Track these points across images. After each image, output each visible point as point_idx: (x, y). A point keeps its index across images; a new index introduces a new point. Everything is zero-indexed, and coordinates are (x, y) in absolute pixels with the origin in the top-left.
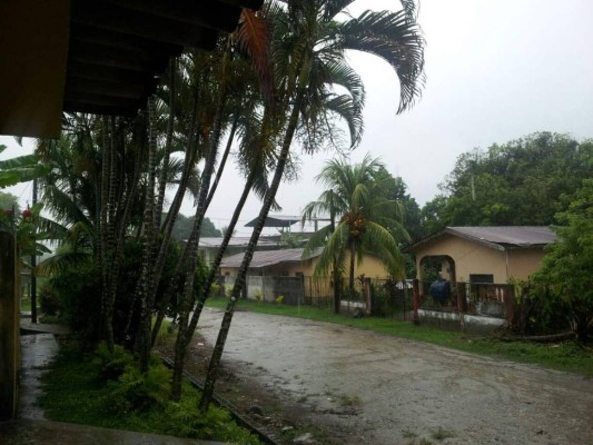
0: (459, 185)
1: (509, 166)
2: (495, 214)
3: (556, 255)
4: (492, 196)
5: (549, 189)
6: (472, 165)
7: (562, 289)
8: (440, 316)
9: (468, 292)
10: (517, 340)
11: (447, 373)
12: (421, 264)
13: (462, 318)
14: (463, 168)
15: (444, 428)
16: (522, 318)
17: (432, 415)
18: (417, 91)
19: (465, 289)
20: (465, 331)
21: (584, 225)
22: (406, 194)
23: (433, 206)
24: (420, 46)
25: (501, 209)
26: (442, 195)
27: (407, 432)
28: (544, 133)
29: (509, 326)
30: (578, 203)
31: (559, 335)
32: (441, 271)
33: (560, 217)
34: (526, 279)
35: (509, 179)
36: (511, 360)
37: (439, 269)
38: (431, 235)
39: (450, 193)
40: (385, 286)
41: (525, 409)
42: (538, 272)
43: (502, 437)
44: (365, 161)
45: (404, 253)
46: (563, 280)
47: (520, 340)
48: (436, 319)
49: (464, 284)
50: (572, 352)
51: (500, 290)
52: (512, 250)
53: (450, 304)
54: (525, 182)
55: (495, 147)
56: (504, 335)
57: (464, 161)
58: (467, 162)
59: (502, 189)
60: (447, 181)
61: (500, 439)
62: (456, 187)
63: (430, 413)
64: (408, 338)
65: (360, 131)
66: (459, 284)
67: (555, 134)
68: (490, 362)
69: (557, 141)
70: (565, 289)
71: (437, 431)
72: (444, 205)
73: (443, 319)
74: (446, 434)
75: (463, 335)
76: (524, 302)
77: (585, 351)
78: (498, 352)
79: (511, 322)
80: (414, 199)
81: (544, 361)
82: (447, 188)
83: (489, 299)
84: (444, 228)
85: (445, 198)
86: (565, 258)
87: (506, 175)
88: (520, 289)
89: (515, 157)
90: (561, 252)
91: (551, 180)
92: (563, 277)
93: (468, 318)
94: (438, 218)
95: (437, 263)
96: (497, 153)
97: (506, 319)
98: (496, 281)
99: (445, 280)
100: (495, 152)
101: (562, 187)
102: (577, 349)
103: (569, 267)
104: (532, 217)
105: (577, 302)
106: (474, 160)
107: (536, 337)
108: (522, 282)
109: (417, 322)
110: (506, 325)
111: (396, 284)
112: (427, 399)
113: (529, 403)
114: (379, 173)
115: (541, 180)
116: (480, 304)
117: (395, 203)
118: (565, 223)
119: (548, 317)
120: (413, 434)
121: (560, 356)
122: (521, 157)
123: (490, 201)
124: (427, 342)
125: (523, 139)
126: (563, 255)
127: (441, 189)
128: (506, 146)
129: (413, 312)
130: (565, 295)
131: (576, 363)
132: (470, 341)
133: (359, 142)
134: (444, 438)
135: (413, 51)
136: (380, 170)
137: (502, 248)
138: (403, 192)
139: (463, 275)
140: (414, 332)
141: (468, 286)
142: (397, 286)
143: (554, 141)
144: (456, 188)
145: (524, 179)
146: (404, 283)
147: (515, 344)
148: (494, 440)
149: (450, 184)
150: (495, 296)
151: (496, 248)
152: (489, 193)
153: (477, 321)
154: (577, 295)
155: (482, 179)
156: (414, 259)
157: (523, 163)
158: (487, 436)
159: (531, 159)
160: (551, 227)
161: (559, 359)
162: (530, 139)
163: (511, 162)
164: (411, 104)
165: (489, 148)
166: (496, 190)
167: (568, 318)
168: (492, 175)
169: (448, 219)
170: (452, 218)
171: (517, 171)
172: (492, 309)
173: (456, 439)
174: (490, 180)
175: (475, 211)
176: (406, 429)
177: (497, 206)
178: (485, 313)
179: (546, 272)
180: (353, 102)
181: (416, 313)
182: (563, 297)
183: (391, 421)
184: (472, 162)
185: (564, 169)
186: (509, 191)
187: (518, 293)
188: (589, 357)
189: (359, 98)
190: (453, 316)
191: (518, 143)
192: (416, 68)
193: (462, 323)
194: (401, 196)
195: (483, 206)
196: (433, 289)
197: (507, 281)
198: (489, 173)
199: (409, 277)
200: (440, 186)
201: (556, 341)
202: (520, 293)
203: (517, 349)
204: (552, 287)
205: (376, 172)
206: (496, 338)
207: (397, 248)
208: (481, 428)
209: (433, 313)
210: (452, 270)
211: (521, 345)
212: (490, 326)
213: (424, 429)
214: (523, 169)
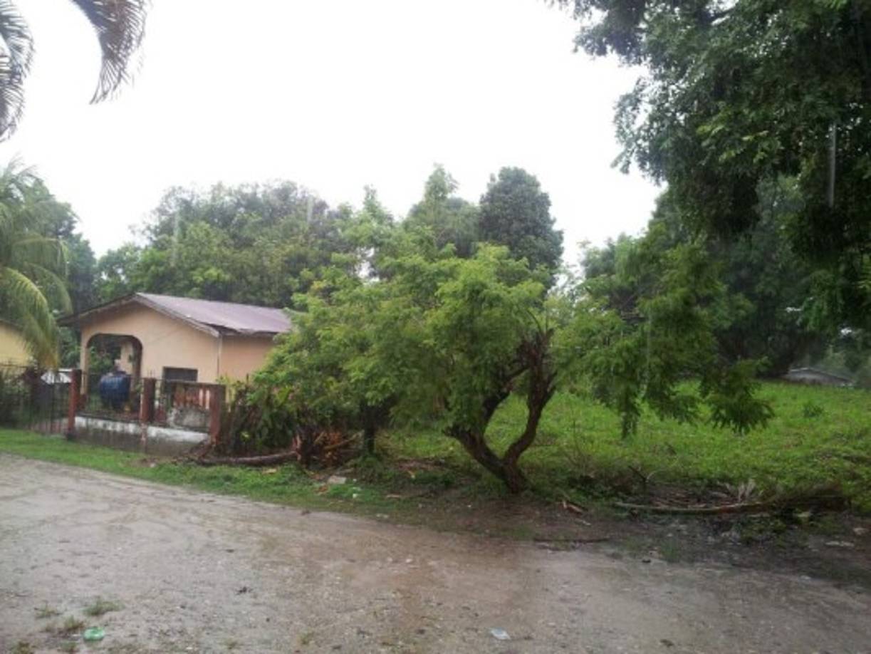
0: (161, 232)
1: (236, 219)
2: (209, 283)
3: (287, 349)
4: (207, 257)
5: (286, 259)
6: (184, 205)
7: (288, 396)
8: (110, 428)
9: (158, 392)
10: (221, 463)
11: (114, 515)
12: (89, 345)
13: (145, 430)
14: (170, 208)
15: (105, 598)
16: (231, 433)
17: (86, 580)
18: (128, 76)
19: (154, 388)
20: (147, 450)
21: (324, 313)
22: (75, 232)
23: (118, 258)
24: (141, 8)
25: (218, 276)
26: (134, 243)
27: (43, 611)
28: (288, 182)
29: (213, 443)
30: (323, 285)
31: (277, 456)
32: (119, 358)
33: (298, 299)
34: (243, 379)
35: (234, 236)
36: (209, 491)
37: (116, 355)
38: (111, 302)
39: (147, 242)
40: (23, 377)
41: (225, 559)
42: (261, 370)
43: (190, 602)
44: (12, 166)
45: (61, 326)
46: (290, 382)
47: (225, 463)
48: (104, 431)
49: (153, 381)
50: (292, 479)
51: (205, 393)
52: (229, 337)
53: (127, 409)
54: (255, 244)
55: (219, 187)
56: (204, 456)
57: (173, 198)
58: (177, 199)
59: (223, 249)
60: (144, 223)
61: (188, 606)
62: (157, 234)
63: (84, 576)
64: (53, 462)
65: (17, 116)
66: (146, 379)
67: (302, 187)
68: (179, 496)
69: (304, 197)
70: (291, 395)
71: (93, 604)
72: (134, 259)
73: (115, 432)
74: (107, 606)
75: (142, 455)
76: (237, 410)
77: (308, 477)
78: (194, 480)
79: (217, 437)
80: (87, 243)
81: (255, 492)
82: (143, 233)
83: (188, 405)
84: (131, 294)
85: (138, 248)
86: (298, 354)
87: (232, 230)
88: (234, 392)
89: (246, 207)
90: (294, 346)
91: (290, 248)
92: (292, 378)
93: (153, 431)
94: (123, 278)
95: (113, 346)
96: (222, 195)
97: (209, 433)
98: (201, 379)
99: (123, 373)
100: (219, 194)
101: (302, 260)
102: (298, 475)
103: (301, 366)
104: (259, 294)
105: (303, 413)
106: (189, 199)
107: (248, 459)
108: (238, 382)
109: (73, 436)
110: (209, 442)
111: (42, 374)
112: (80, 555)
113: (231, 551)
114: (33, 190)
115: (277, 246)
116: (175, 411)
117: (57, 243)
118: (304, 308)
119: (266, 431)
120: (53, 612)
121: (276, 484)
122: (254, 209)
123: (204, 263)
124: (85, 466)
125: (260, 184)
126: (295, 350)
127: (133, 232)
128: (236, 188)
129: (65, 421)
130: (290, 402)
131: (295, 493)
132: (153, 465)
133: (13, 132)
134: (103, 613)
135: (130, 13)
136: (35, 185)
137: (216, 333)
138: (71, 228)
139: (152, 367)
140: (65, 451)
141: (158, 385)
142: (43, 378)
143: (299, 196)
144: (156, 236)
145: (254, 240)
146: (57, 373)
147: (218, 468)
148: (178, 607)
149: (148, 228)
150: (198, 399)
151: (206, 331)
152: (204, 252)
153: (167, 436)
154: (306, 403)
155: (198, 229)
156: (78, 337)
157: (255, 218)
158: (171, 602)
159: (267, 214)
160: (285, 312)
161: (275, 488)
162: (270, 187)
163: (240, 213)
164: (114, 94)
165: (212, 186)
166: (215, 249)
167: (290, 432)
168: (211, 227)
169: (139, 281)
170: (146, 279)
171: (246, 227)
172: (191, 418)
173: (123, 612)
174: (208, 234)
175: (180, 274)
176: (41, 605)
177: (213, 272)
178: (179, 424)
179: (271, 371)
180: (11, 61)
181: (72, 422)
182: (288, 406)
183: (17, 595)
184: (185, 202)
185: (306, 237)
186: (234, 253)
187: (230, 398)
188: (311, 484)
189: (22, 58)
190: (131, 428)
191: (253, 188)
192: (130, 40)
193: (143, 439)
194: (67, 234)
195: (193, 269)
196: (104, 385)
197: (217, 380)
198: (207, 222)
199: (64, 364)
200: (132, 229)
201: (273, 464)
202: (233, 398)
203: (220, 475)
204: (275, 392)
205: (27, 187)
206: (192, 460)
207: (50, 316)
208: (161, 592)
209: (100, 423)
210: (137, 359)
211: (225, 470)
212: (185, 443)
213: (72, 602)
214: (255, 227)
